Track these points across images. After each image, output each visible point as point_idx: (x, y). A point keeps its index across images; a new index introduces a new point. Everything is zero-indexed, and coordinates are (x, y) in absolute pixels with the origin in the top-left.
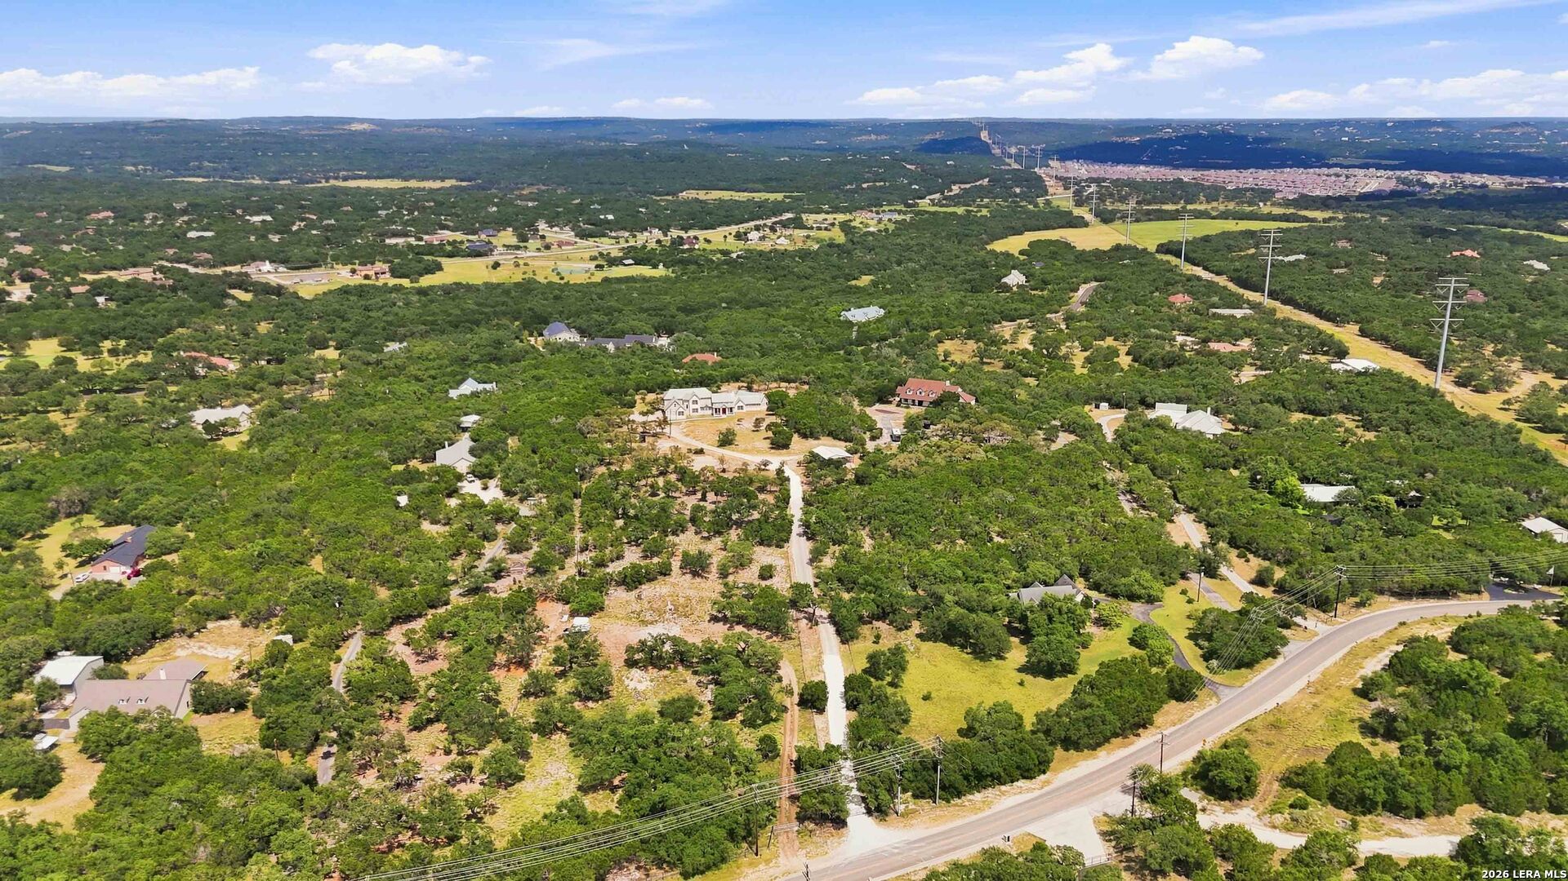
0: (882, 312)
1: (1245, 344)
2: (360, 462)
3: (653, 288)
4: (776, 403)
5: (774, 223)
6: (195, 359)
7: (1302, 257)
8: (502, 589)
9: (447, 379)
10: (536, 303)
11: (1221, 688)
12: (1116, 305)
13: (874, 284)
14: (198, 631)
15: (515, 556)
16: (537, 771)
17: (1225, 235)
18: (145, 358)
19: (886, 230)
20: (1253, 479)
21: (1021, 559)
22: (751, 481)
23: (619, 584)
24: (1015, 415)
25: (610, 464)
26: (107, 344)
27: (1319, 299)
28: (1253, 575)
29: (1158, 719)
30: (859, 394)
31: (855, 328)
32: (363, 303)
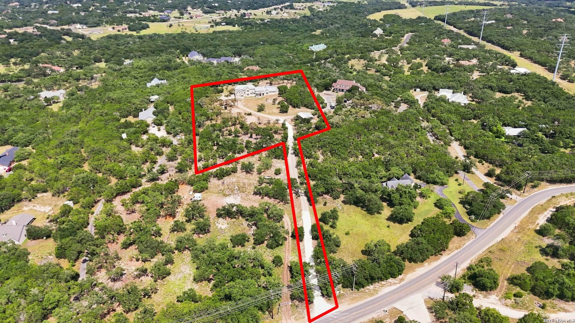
0: (326, 46)
1: (475, 61)
2: (107, 118)
3: (233, 36)
4: (282, 91)
5: (282, 7)
6: (46, 67)
7: (494, 21)
8: (164, 180)
9: (146, 78)
10: (186, 42)
11: (476, 229)
12: (420, 43)
13: (322, 33)
14: (34, 198)
15: (171, 163)
16: (176, 270)
17: (462, 12)
18: (27, 67)
19: (327, 10)
20: (483, 125)
21: (387, 165)
22: (271, 129)
23: (214, 177)
24: (382, 96)
25: (212, 119)
26: (13, 60)
27: (503, 41)
28: (487, 172)
29: (450, 246)
30: (317, 86)
31: (315, 54)
32: (116, 42)
